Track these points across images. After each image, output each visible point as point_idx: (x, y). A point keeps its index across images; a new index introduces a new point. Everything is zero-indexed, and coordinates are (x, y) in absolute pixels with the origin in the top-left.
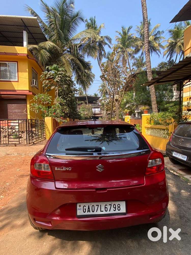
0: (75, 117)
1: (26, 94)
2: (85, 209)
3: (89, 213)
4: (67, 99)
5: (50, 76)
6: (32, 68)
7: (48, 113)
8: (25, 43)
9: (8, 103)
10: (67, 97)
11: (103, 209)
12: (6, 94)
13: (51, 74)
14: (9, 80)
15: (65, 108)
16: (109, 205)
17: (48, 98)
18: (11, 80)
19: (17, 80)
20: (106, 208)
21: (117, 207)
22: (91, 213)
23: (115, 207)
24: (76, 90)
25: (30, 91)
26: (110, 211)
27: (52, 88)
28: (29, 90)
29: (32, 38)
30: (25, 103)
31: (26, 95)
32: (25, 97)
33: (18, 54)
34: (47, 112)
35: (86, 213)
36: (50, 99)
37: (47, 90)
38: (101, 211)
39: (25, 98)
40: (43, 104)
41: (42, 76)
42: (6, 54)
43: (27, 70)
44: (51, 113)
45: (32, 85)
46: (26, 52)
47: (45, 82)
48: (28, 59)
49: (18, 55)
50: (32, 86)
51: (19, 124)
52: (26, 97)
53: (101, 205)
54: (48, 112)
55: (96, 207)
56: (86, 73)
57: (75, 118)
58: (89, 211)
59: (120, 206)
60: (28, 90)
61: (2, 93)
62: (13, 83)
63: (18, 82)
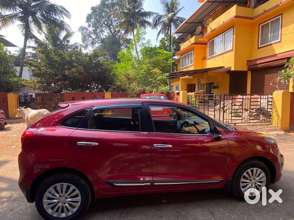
9: (266, 73)
12: (263, 62)
14: (270, 43)
18: (272, 43)
19: (279, 40)
31: (288, 58)
32: (286, 61)
33: (280, 4)
49: (280, 6)
61: (258, 62)
62: (273, 46)
63: (280, 42)
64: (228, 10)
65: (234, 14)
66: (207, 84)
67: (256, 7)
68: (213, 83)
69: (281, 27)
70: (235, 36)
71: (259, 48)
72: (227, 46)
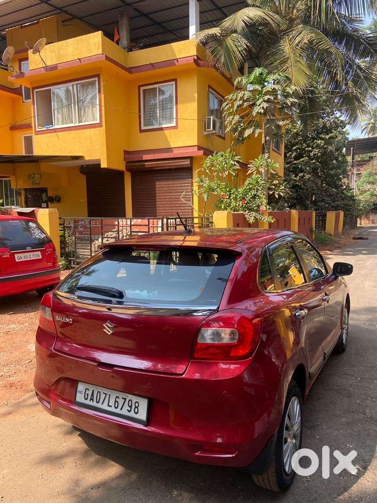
0: (332, 204)
1: (192, 155)
2: (87, 394)
3: (91, 403)
4: (312, 154)
5: (241, 102)
6: (210, 87)
7: (229, 199)
8: (192, 29)
9: (156, 180)
10: (310, 148)
11: (112, 403)
12: (153, 158)
13: (245, 98)
14: (160, 127)
15: (274, 185)
16: (123, 398)
17: (232, 162)
18: (164, 126)
19: (174, 124)
20: (117, 403)
21: (133, 407)
22: (94, 404)
23: (130, 405)
24: (342, 122)
25: (200, 148)
26: (121, 409)
27: (248, 132)
28: (198, 146)
29: (214, 7)
30: (190, 178)
31: (191, 158)
32: (189, 163)
33: (176, 61)
34: (228, 197)
35: (88, 402)
36: (235, 165)
37: (238, 139)
38: (108, 405)
39: (189, 166)
40: (221, 179)
41: (225, 107)
42: (152, 66)
43: (194, 97)
44: (235, 199)
45: (205, 131)
46: (193, 52)
47: (232, 121)
48: (197, 67)
49: (175, 65)
50: (206, 133)
51: (149, 228)
52: (191, 163)
53: (110, 395)
54: (230, 197)
55: (103, 396)
56: (361, 69)
57: (332, 207)
58: (92, 399)
59: (138, 406)
60: (197, 144)
61: (145, 157)
62: (166, 132)
63: (176, 127)
64: (84, 37)
65: (98, 49)
66: (25, 190)
67: (131, 51)
68: (44, 190)
69: (177, 103)
70: (103, 95)
71: (141, 131)
72: (84, 113)
